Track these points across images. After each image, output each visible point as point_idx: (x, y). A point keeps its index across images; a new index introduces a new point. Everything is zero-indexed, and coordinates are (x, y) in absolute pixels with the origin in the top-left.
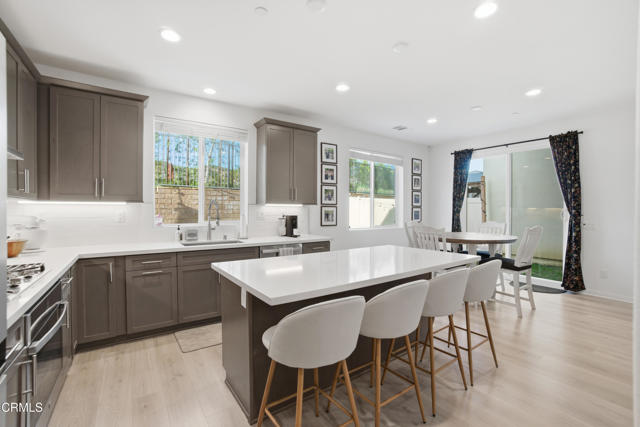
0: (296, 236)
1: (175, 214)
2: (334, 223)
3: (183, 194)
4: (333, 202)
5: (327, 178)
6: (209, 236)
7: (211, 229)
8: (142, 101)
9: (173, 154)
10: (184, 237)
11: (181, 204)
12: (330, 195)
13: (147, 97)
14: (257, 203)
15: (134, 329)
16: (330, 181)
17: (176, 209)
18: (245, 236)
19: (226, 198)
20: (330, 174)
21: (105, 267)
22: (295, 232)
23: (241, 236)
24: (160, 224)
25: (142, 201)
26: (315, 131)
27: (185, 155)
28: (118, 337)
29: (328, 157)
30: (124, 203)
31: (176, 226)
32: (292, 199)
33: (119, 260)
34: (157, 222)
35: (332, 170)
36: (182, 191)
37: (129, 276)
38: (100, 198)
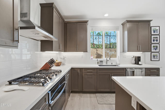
0: (140, 65)
1: (96, 56)
2: (158, 60)
3: (97, 50)
4: (158, 51)
5: (154, 41)
6: (107, 63)
7: (107, 61)
8: (87, 22)
9: (95, 40)
10: (99, 63)
11: (97, 53)
12: (156, 48)
13: (88, 21)
14: (123, 52)
15: (85, 90)
16: (155, 42)
17: (96, 54)
18: (119, 63)
19: (109, 51)
20: (155, 39)
21: (77, 71)
22: (140, 63)
23: (117, 63)
24: (92, 58)
25: (87, 52)
26: (149, 21)
27: (98, 40)
28: (80, 91)
29: (154, 32)
30: (83, 52)
31: (97, 59)
32: (138, 50)
33: (81, 69)
34: (91, 58)
35: (157, 37)
36: (97, 49)
37: (83, 74)
38: (77, 51)
